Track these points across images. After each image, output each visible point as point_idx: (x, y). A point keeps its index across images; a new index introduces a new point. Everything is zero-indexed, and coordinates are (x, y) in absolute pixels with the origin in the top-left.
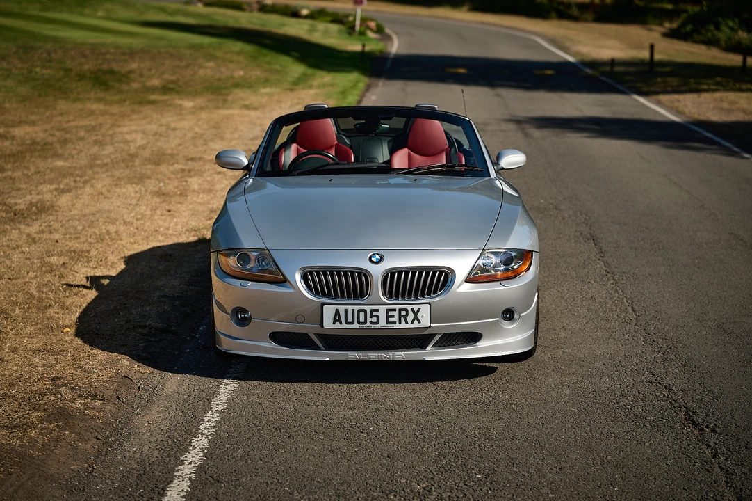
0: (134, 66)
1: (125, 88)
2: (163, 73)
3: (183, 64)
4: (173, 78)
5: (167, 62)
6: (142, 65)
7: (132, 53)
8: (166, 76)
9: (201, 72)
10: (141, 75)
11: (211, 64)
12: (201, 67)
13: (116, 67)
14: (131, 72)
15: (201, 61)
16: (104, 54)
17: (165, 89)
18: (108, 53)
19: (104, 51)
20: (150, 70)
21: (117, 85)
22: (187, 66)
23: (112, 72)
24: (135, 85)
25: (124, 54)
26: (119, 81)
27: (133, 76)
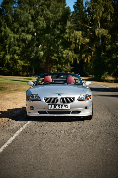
0: (8, 86)
1: (6, 90)
2: (14, 88)
3: (19, 86)
4: (16, 89)
5: (15, 86)
6: (10, 86)
7: (7, 84)
8: (15, 88)
9: (23, 87)
10: (9, 88)
11: (25, 86)
12: (23, 86)
13: (3, 86)
14: (7, 87)
15: (23, 85)
16: (1, 84)
17: (15, 91)
18: (2, 83)
19: (1, 83)
20: (11, 87)
21: (4, 90)
22: (20, 86)
23: (3, 87)
24: (8, 90)
25: (5, 84)
26: (5, 89)
27: (7, 88)
